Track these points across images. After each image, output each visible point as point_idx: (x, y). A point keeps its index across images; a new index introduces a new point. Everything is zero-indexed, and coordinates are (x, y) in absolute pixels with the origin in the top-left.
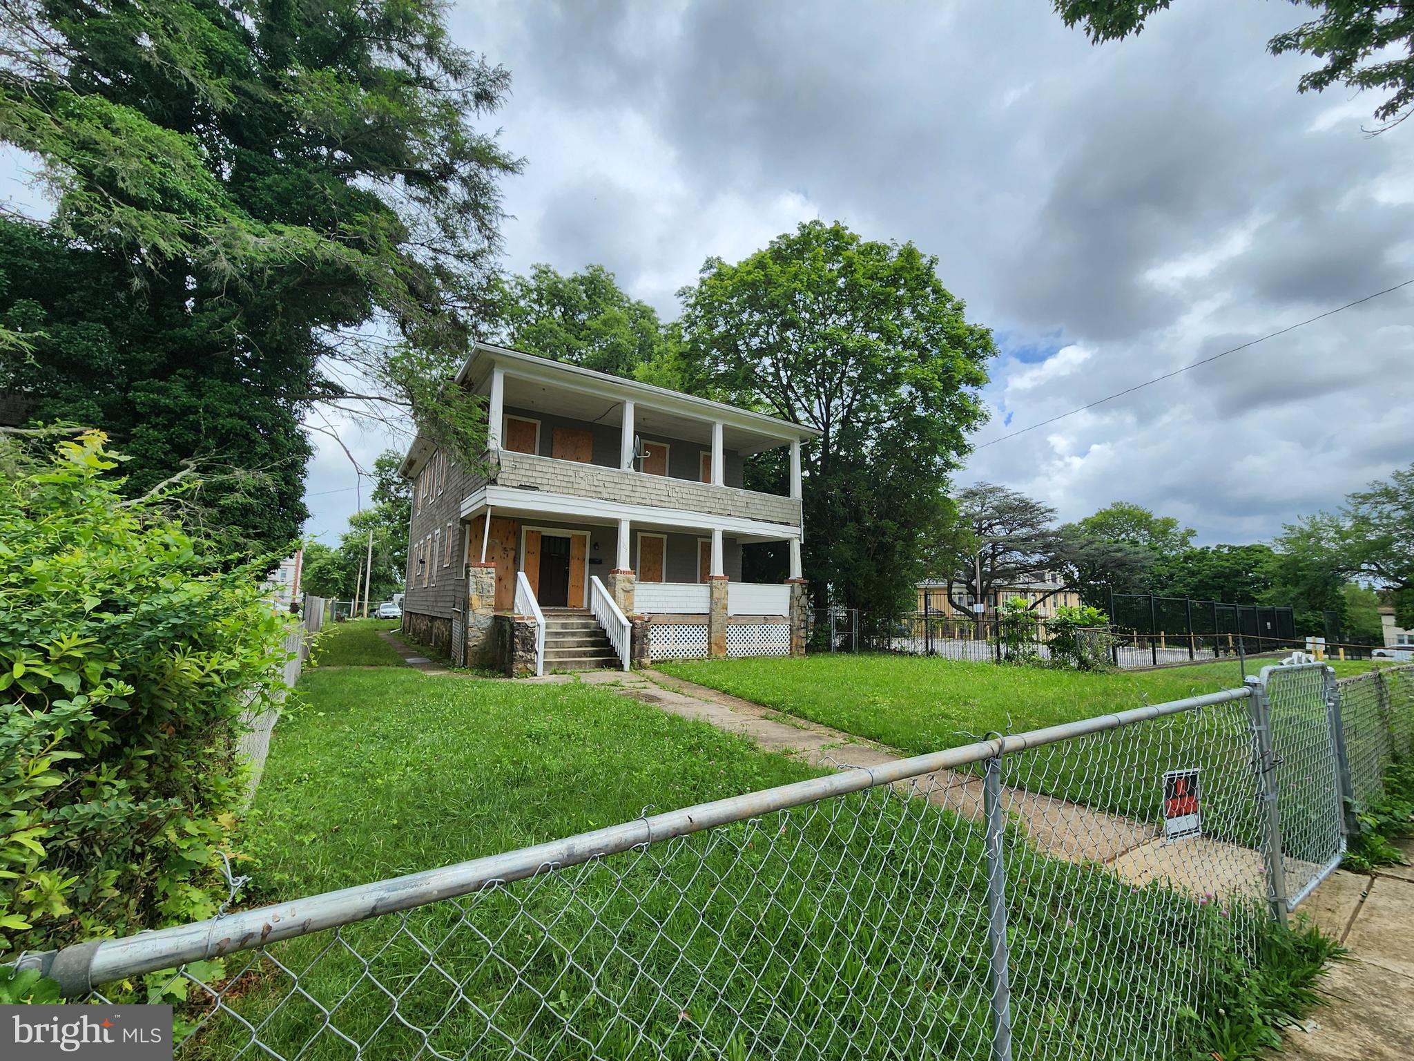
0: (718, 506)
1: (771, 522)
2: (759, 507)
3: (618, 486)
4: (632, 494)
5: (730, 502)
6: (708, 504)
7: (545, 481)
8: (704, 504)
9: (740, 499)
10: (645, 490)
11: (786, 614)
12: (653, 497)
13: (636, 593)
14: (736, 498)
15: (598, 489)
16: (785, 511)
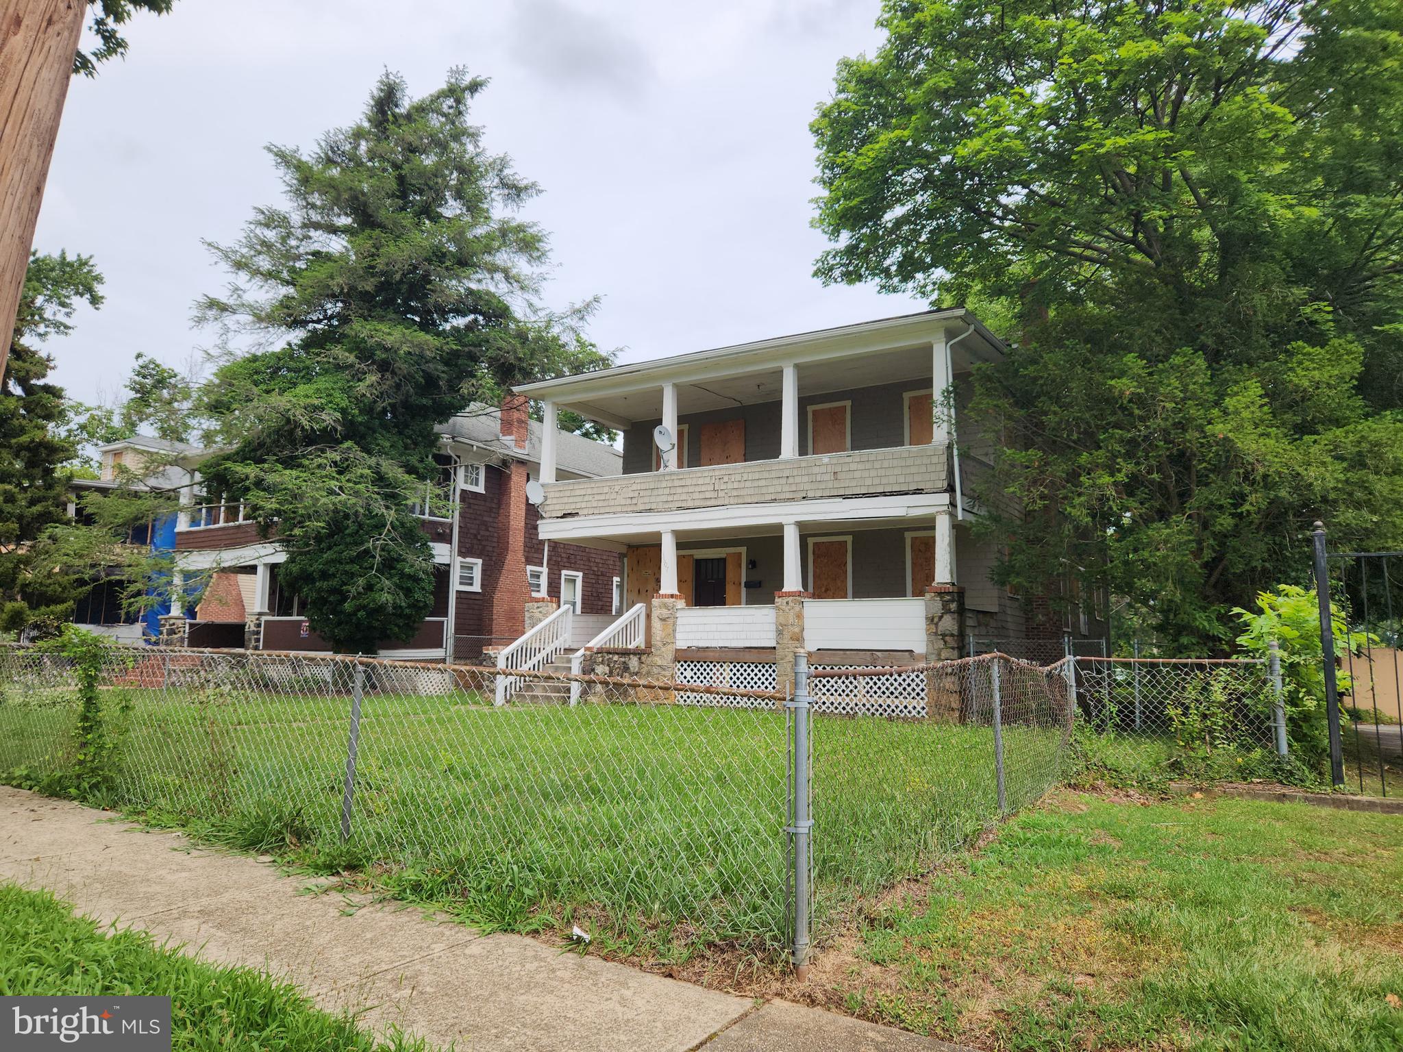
0: (787, 488)
1: (884, 494)
2: (857, 475)
3: (655, 492)
4: (670, 498)
5: (806, 479)
6: (771, 490)
7: (583, 505)
8: (764, 490)
9: (823, 469)
10: (685, 490)
11: (920, 647)
12: (696, 496)
13: (679, 621)
14: (816, 470)
15: (634, 501)
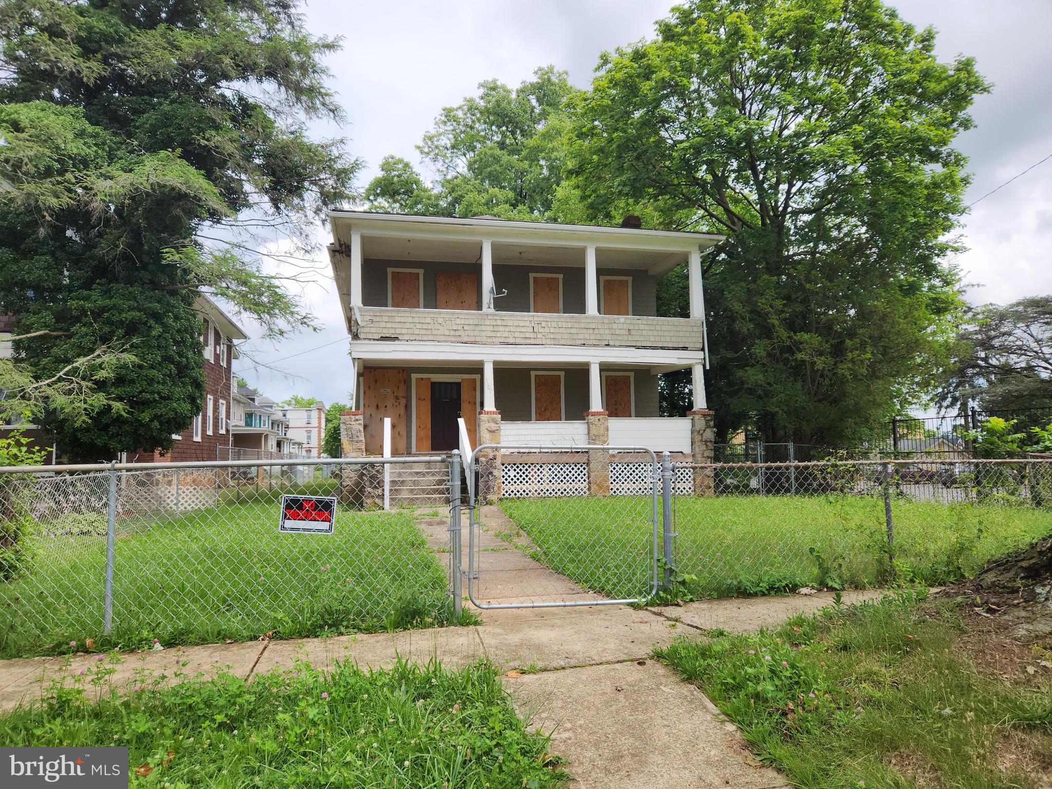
0: (593, 337)
1: (662, 348)
2: (645, 333)
3: (479, 328)
4: (494, 334)
5: (607, 332)
6: (581, 336)
7: (404, 331)
8: (575, 337)
9: (620, 326)
10: (507, 329)
11: (687, 450)
12: (517, 335)
13: (502, 433)
14: (615, 326)
15: (457, 333)
16: (682, 334)
